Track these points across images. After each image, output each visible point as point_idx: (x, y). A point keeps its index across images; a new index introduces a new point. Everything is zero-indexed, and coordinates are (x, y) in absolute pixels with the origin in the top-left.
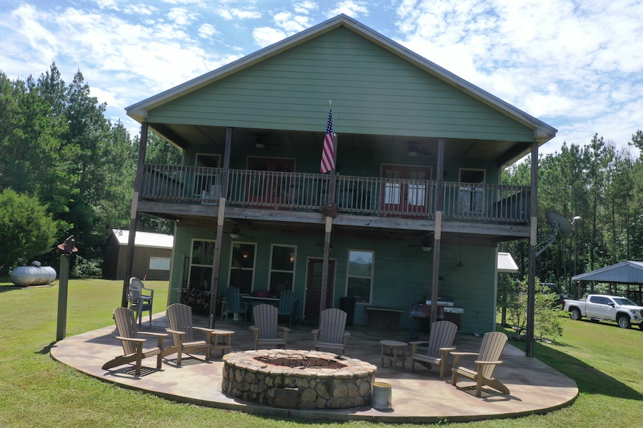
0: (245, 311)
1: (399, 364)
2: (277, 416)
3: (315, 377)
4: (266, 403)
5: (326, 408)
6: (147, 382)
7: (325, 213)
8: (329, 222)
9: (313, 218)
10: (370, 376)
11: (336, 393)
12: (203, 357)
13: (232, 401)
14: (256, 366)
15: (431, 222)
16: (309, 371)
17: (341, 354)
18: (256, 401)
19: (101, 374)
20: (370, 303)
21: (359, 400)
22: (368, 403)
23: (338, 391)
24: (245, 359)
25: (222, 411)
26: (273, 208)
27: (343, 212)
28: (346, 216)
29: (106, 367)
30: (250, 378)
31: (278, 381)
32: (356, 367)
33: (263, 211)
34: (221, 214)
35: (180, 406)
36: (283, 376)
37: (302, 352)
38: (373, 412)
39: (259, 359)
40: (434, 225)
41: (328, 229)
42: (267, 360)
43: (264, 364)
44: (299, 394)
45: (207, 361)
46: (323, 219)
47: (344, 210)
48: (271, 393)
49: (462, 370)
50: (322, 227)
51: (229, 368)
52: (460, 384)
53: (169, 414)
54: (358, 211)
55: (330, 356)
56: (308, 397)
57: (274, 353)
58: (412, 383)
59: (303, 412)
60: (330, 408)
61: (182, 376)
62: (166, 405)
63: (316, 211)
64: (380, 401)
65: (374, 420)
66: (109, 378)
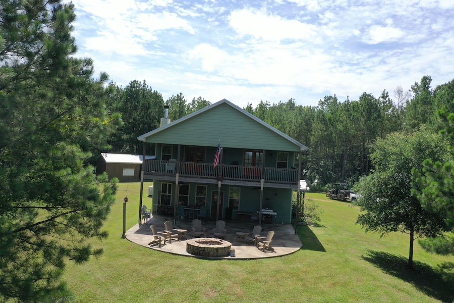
0: (186, 216)
1: (242, 240)
2: (203, 259)
3: (213, 248)
4: (200, 255)
5: (217, 256)
6: (164, 248)
7: (218, 180)
8: (220, 183)
9: (213, 181)
10: (230, 247)
11: (219, 252)
12: (177, 239)
13: (190, 255)
14: (197, 245)
15: (259, 183)
16: (212, 246)
17: (222, 238)
18: (197, 254)
19: (149, 246)
20: (239, 210)
21: (226, 254)
22: (228, 255)
23: (220, 251)
24: (193, 242)
25: (188, 257)
26: (197, 178)
27: (225, 179)
28: (226, 181)
29: (149, 244)
30: (195, 248)
31: (203, 249)
32: (226, 244)
33: (194, 179)
34: (177, 179)
35: (176, 256)
36: (204, 248)
37: (210, 239)
38: (229, 257)
39: (197, 242)
40: (261, 185)
41: (220, 186)
42: (200, 243)
43: (199, 244)
44: (209, 252)
45: (178, 241)
46: (218, 182)
47: (226, 178)
48: (201, 252)
49: (260, 243)
50: (217, 185)
51: (188, 245)
52: (260, 248)
53: (174, 258)
54: (232, 178)
55: (218, 240)
56: (211, 253)
57: (201, 239)
58: (244, 248)
59: (210, 257)
60: (218, 256)
61: (173, 247)
62: (172, 256)
63: (215, 179)
64: (232, 254)
65: (230, 259)
66: (152, 248)
